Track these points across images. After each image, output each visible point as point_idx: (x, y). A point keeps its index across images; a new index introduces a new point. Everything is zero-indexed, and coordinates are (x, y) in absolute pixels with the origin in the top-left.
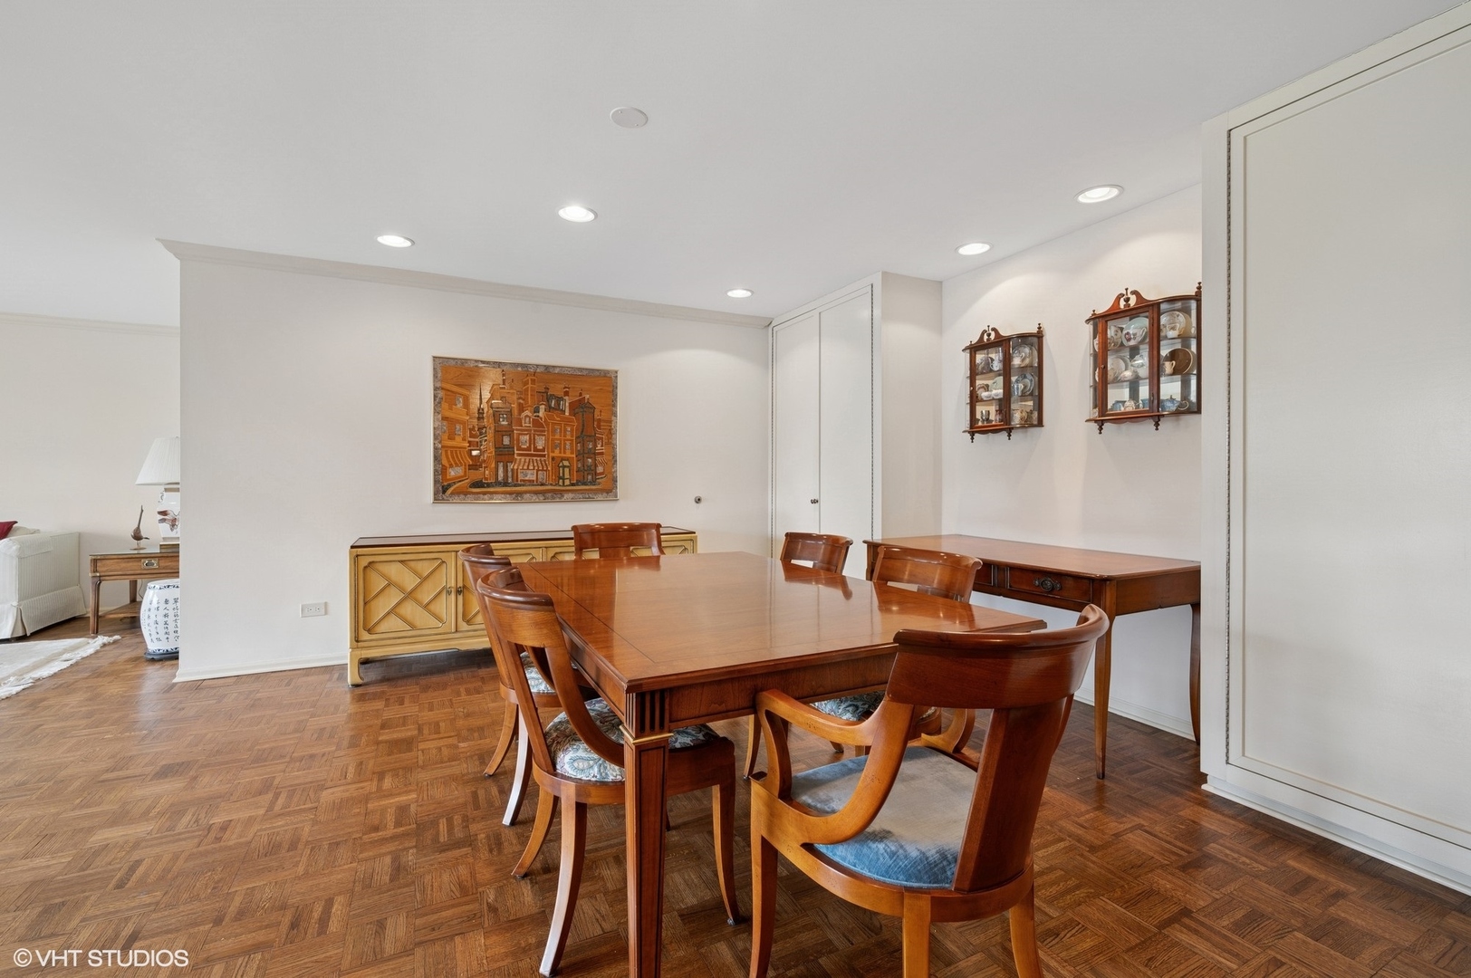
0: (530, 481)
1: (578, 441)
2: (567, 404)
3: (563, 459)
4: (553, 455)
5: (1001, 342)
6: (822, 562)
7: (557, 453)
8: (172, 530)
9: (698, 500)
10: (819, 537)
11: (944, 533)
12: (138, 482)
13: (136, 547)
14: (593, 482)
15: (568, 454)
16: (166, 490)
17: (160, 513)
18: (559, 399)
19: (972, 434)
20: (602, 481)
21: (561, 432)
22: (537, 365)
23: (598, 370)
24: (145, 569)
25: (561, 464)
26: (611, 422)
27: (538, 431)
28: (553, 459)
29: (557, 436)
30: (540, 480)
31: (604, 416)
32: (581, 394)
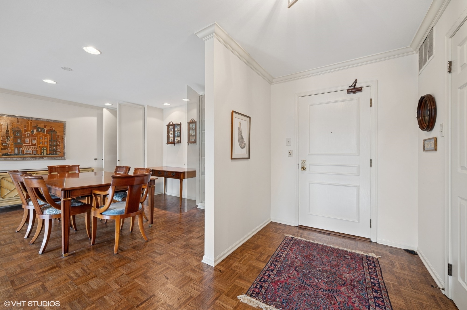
0: (29, 154)
1: (50, 141)
2: (45, 130)
3: (43, 147)
4: (39, 146)
5: (173, 125)
6: (124, 172)
7: (41, 145)
9: (96, 159)
10: (123, 167)
11: (163, 166)
14: (56, 154)
15: (46, 145)
18: (42, 129)
19: (168, 144)
20: (60, 154)
21: (43, 138)
22: (33, 118)
23: (58, 121)
25: (43, 149)
26: (63, 136)
27: (32, 138)
28: (39, 147)
29: (41, 140)
30: (34, 153)
31: (60, 134)
32: (51, 128)
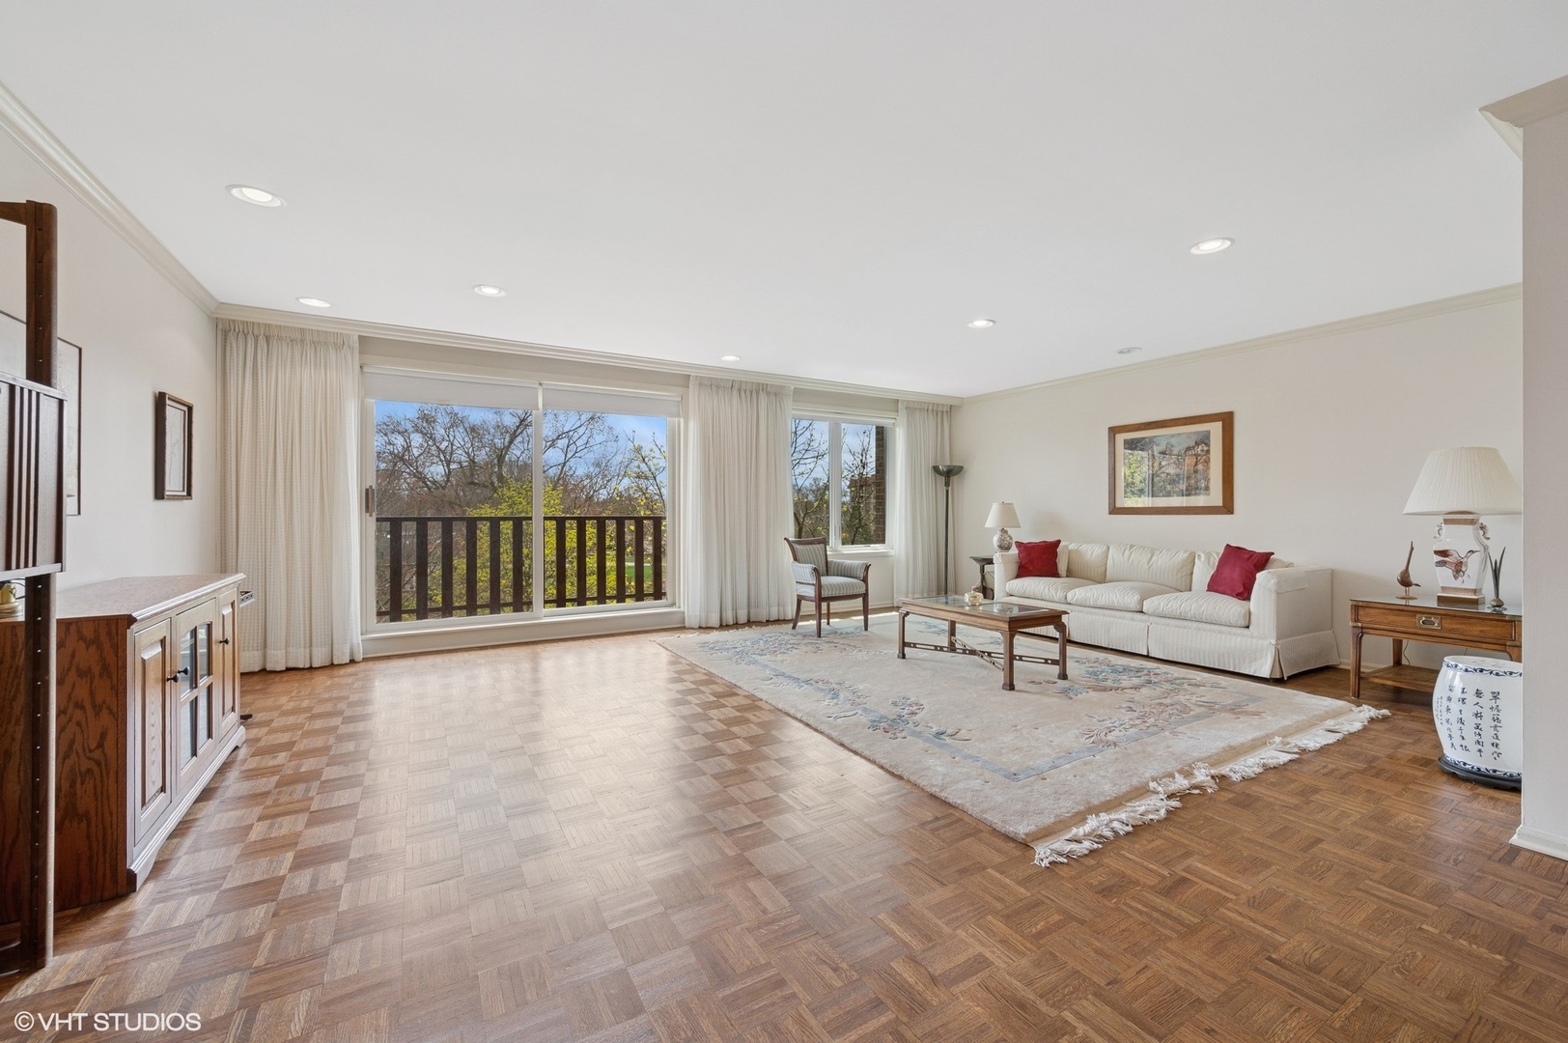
8: (1456, 578)
12: (1405, 511)
13: (1404, 595)
16: (1446, 521)
17: (1437, 553)
24: (1421, 628)
